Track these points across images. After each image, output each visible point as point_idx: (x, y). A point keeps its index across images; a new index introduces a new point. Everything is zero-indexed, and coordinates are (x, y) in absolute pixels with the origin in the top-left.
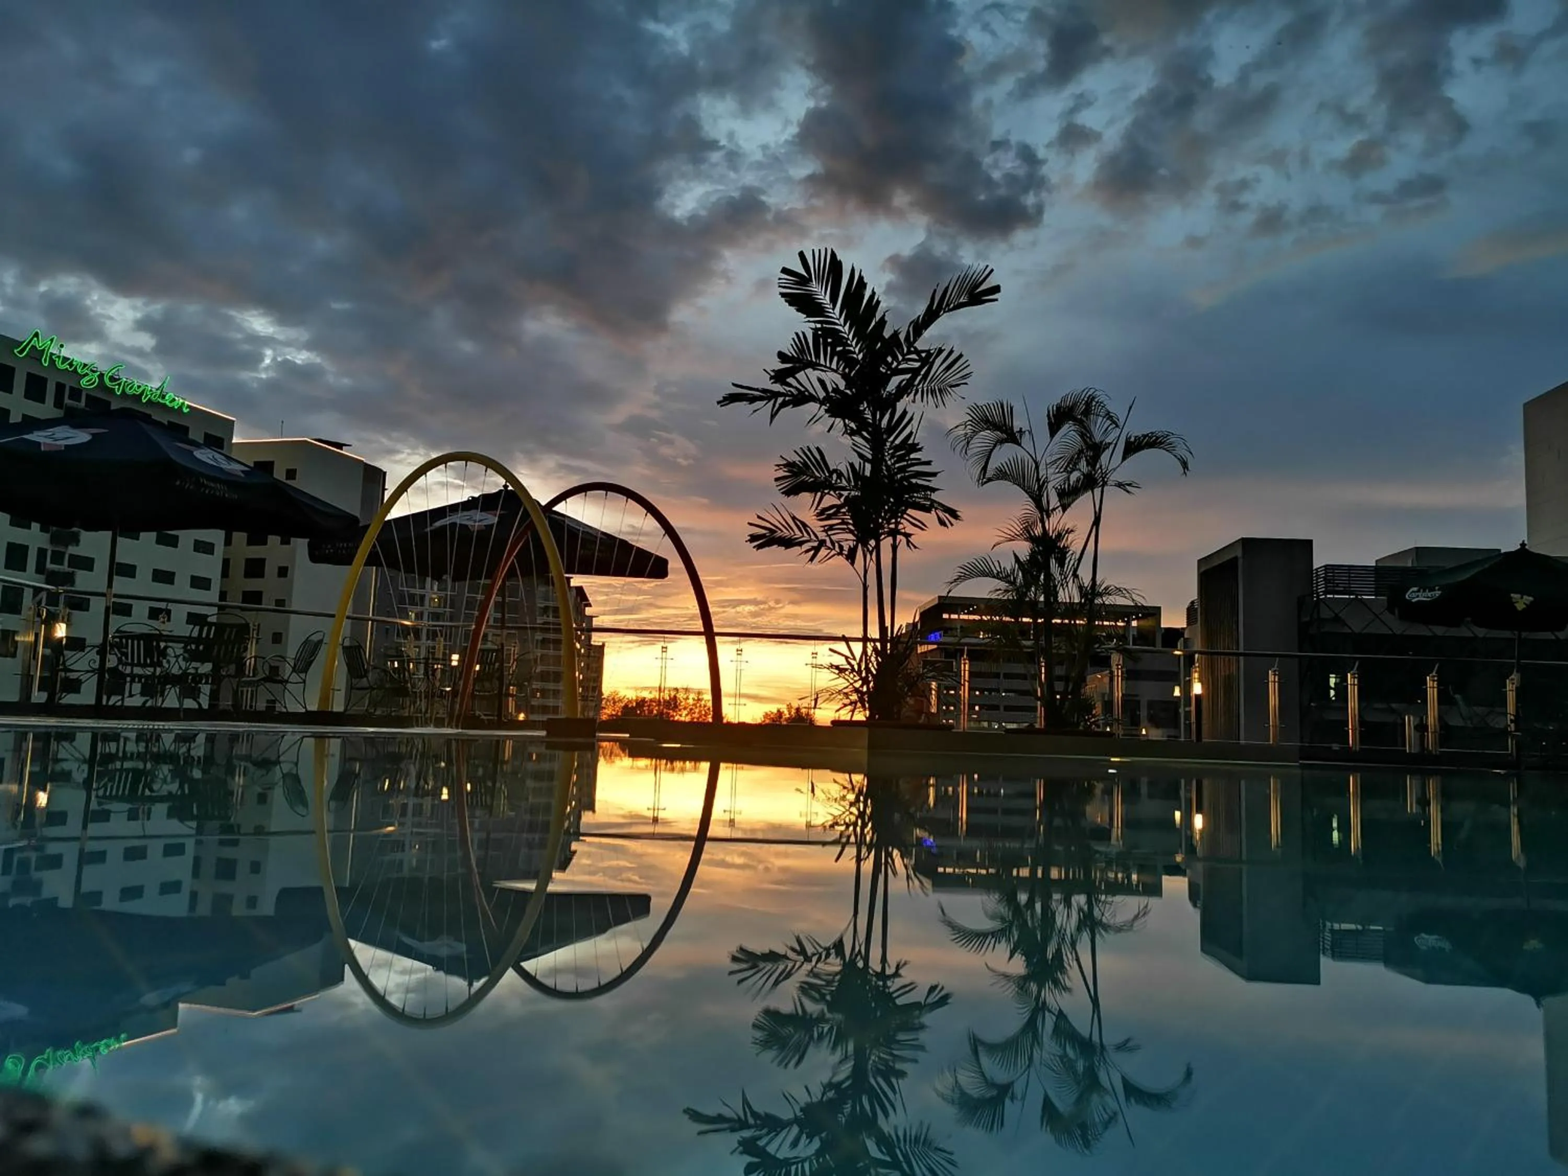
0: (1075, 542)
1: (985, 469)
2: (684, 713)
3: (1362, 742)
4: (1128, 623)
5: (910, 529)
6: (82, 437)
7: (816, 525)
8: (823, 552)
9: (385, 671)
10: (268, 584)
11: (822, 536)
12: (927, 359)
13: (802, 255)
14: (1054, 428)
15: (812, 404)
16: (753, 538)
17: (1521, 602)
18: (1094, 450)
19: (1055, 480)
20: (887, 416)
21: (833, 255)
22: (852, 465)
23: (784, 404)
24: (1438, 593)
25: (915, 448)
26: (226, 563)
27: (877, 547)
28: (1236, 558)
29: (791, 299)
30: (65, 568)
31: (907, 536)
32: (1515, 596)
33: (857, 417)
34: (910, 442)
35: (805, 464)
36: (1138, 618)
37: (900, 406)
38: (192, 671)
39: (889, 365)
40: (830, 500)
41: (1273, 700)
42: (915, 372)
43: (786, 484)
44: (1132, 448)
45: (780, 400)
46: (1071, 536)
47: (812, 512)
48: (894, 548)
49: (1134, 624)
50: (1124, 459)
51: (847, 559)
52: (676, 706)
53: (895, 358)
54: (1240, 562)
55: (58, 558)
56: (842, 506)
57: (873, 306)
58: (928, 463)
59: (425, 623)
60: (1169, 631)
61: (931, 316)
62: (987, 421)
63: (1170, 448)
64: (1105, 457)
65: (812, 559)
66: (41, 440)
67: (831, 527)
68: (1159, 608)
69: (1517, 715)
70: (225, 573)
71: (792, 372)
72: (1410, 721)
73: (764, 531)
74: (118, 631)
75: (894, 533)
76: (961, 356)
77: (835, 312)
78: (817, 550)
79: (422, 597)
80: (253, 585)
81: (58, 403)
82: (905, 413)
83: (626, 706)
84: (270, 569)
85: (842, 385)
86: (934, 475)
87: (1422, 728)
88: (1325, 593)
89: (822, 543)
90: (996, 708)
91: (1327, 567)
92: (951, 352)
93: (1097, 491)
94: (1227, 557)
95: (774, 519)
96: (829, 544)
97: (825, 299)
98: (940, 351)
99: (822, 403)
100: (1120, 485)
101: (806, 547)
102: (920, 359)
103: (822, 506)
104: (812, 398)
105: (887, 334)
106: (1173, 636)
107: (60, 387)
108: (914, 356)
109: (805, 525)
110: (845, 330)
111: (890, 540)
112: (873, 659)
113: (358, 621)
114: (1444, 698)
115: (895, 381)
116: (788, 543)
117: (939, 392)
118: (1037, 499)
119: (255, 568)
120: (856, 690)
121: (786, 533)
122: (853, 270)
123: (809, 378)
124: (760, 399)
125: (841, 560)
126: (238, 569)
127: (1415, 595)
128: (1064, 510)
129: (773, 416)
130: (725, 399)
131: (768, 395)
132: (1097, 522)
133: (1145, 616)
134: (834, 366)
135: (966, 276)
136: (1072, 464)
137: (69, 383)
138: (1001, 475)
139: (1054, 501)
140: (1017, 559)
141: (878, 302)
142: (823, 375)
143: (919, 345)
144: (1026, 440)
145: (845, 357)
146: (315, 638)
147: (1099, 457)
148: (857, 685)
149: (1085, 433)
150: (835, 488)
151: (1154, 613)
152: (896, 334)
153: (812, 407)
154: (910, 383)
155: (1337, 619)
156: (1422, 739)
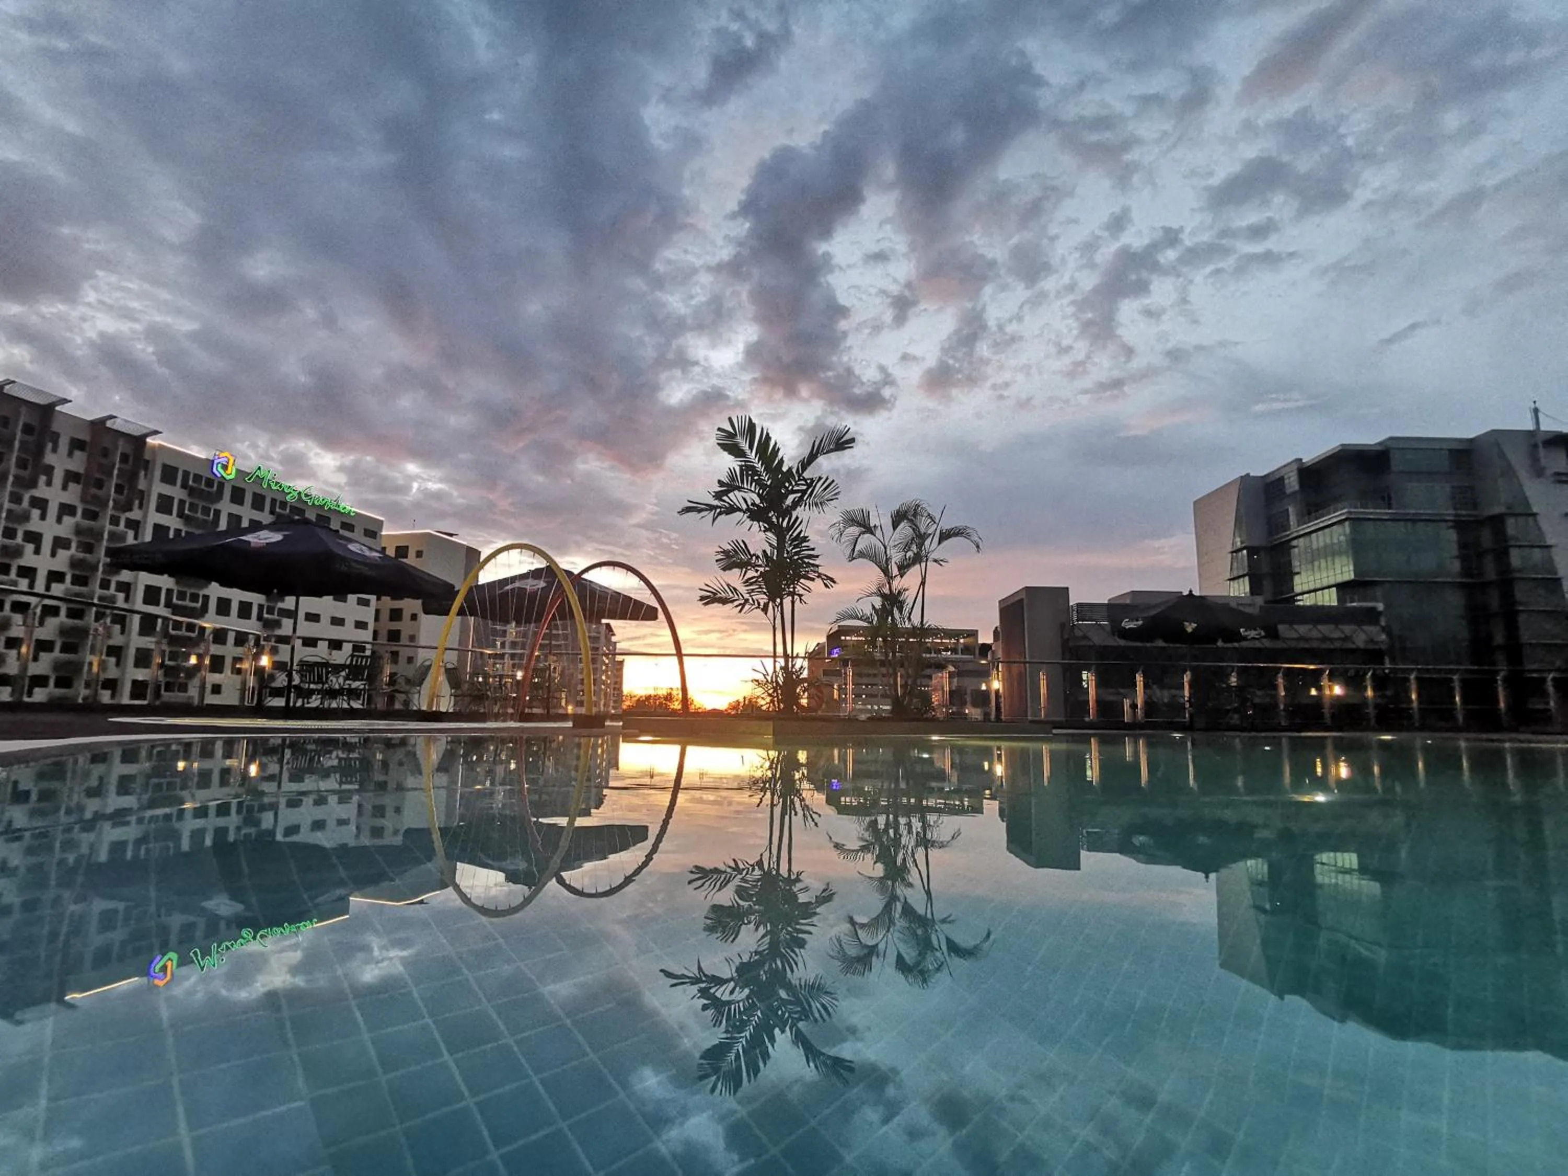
0: (909, 597)
1: (853, 550)
2: (676, 703)
3: (1098, 717)
4: (958, 640)
5: (802, 592)
6: (277, 537)
7: (743, 589)
8: (747, 607)
9: (473, 684)
10: (404, 626)
11: (747, 596)
12: (811, 484)
13: (730, 419)
14: (895, 526)
15: (738, 513)
16: (702, 598)
17: (1190, 627)
18: (920, 538)
19: (896, 557)
20: (787, 519)
21: (750, 419)
22: (764, 551)
23: (720, 514)
24: (1140, 623)
25: (805, 539)
26: (377, 612)
27: (781, 603)
28: (1022, 600)
29: (724, 447)
30: (275, 617)
31: (800, 596)
32: (1186, 624)
33: (768, 520)
34: (802, 535)
35: (735, 550)
36: (964, 638)
37: (794, 514)
38: (347, 687)
39: (787, 488)
40: (751, 574)
41: (1043, 690)
42: (804, 492)
43: (722, 563)
44: (945, 536)
45: (718, 510)
46: (907, 593)
47: (740, 581)
48: (793, 603)
49: (962, 641)
50: (940, 543)
51: (763, 610)
52: (671, 698)
53: (790, 484)
54: (1025, 602)
55: (271, 611)
56: (758, 577)
57: (776, 451)
58: (813, 549)
59: (508, 650)
60: (984, 645)
61: (812, 457)
62: (853, 520)
63: (968, 536)
64: (927, 543)
65: (740, 611)
66: (251, 540)
67: (753, 590)
68: (977, 631)
69: (1190, 698)
70: (377, 619)
71: (726, 493)
72: (1127, 703)
73: (708, 594)
74: (301, 661)
75: (792, 594)
76: (833, 481)
77: (752, 455)
78: (743, 605)
79: (505, 632)
80: (395, 625)
81: (272, 512)
82: (797, 518)
83: (638, 700)
84: (406, 615)
85: (758, 501)
86: (817, 556)
87: (1134, 706)
88: (1078, 621)
89: (747, 601)
90: (875, 696)
91: (1078, 605)
92: (827, 479)
93: (923, 564)
94: (1017, 599)
95: (715, 585)
96: (751, 601)
97: (745, 446)
98: (820, 478)
99: (745, 512)
100: (935, 561)
101: (736, 603)
102: (807, 484)
103: (746, 578)
104: (739, 509)
105: (785, 469)
106: (985, 648)
107: (274, 501)
108: (803, 482)
109: (735, 589)
110: (759, 466)
111: (790, 598)
112: (780, 675)
113: (462, 652)
114: (1146, 686)
115: (791, 498)
116: (724, 601)
117: (820, 504)
118: (886, 571)
119: (396, 615)
120: (770, 695)
121: (723, 595)
122: (762, 429)
123: (735, 497)
124: (706, 510)
125: (759, 611)
126: (385, 615)
127: (1128, 624)
128: (902, 577)
129: (714, 520)
130: (683, 510)
131: (711, 508)
132: (923, 583)
133: (968, 636)
134: (753, 489)
135: (833, 432)
136: (907, 548)
137: (279, 498)
138: (862, 555)
139: (895, 571)
140: (874, 607)
141: (779, 449)
142: (745, 495)
143: (806, 475)
144: (878, 532)
145: (760, 483)
146: (427, 663)
147: (923, 544)
148: (771, 691)
149: (915, 528)
150: (755, 566)
151: (973, 634)
152: (790, 469)
153: (739, 515)
154: (801, 498)
155: (1085, 637)
156: (1135, 713)
